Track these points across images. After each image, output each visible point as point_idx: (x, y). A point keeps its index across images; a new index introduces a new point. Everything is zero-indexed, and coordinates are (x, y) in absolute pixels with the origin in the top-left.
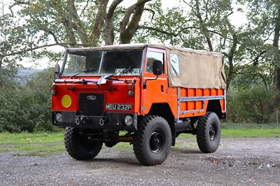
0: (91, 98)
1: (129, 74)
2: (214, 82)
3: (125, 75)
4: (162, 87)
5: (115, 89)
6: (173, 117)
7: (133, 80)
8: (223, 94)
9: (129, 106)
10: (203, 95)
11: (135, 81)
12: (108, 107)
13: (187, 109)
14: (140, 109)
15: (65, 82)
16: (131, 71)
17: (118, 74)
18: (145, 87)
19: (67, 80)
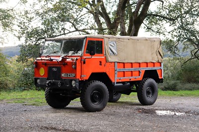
0: (54, 69)
1: (76, 55)
2: (151, 58)
3: (74, 55)
4: (101, 62)
5: (67, 64)
6: (111, 81)
7: (76, 58)
8: (161, 66)
9: (74, 75)
10: (140, 67)
11: (77, 59)
12: (63, 75)
13: (124, 76)
14: (81, 76)
15: (42, 60)
16: (77, 53)
17: (70, 55)
18: (84, 63)
19: (43, 58)
